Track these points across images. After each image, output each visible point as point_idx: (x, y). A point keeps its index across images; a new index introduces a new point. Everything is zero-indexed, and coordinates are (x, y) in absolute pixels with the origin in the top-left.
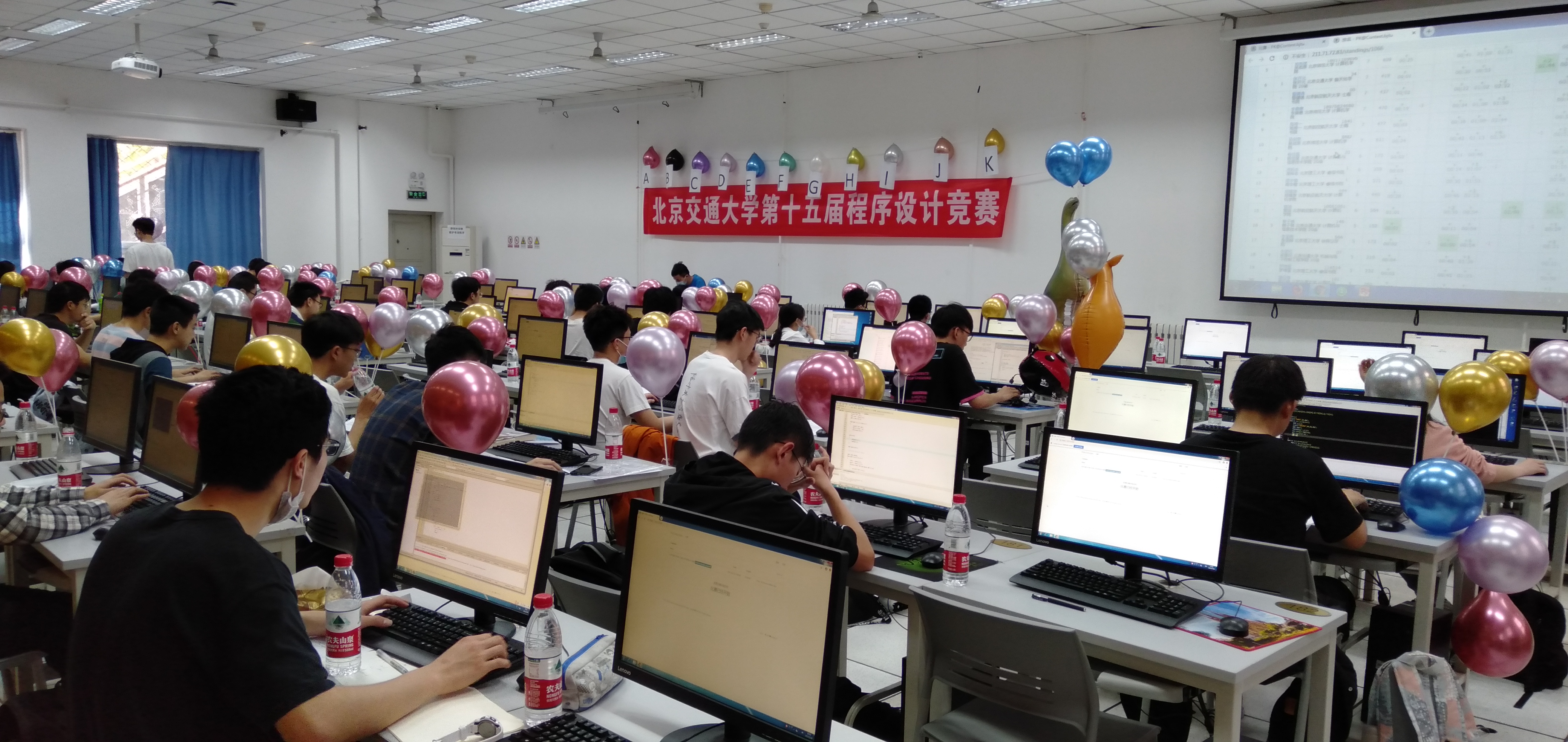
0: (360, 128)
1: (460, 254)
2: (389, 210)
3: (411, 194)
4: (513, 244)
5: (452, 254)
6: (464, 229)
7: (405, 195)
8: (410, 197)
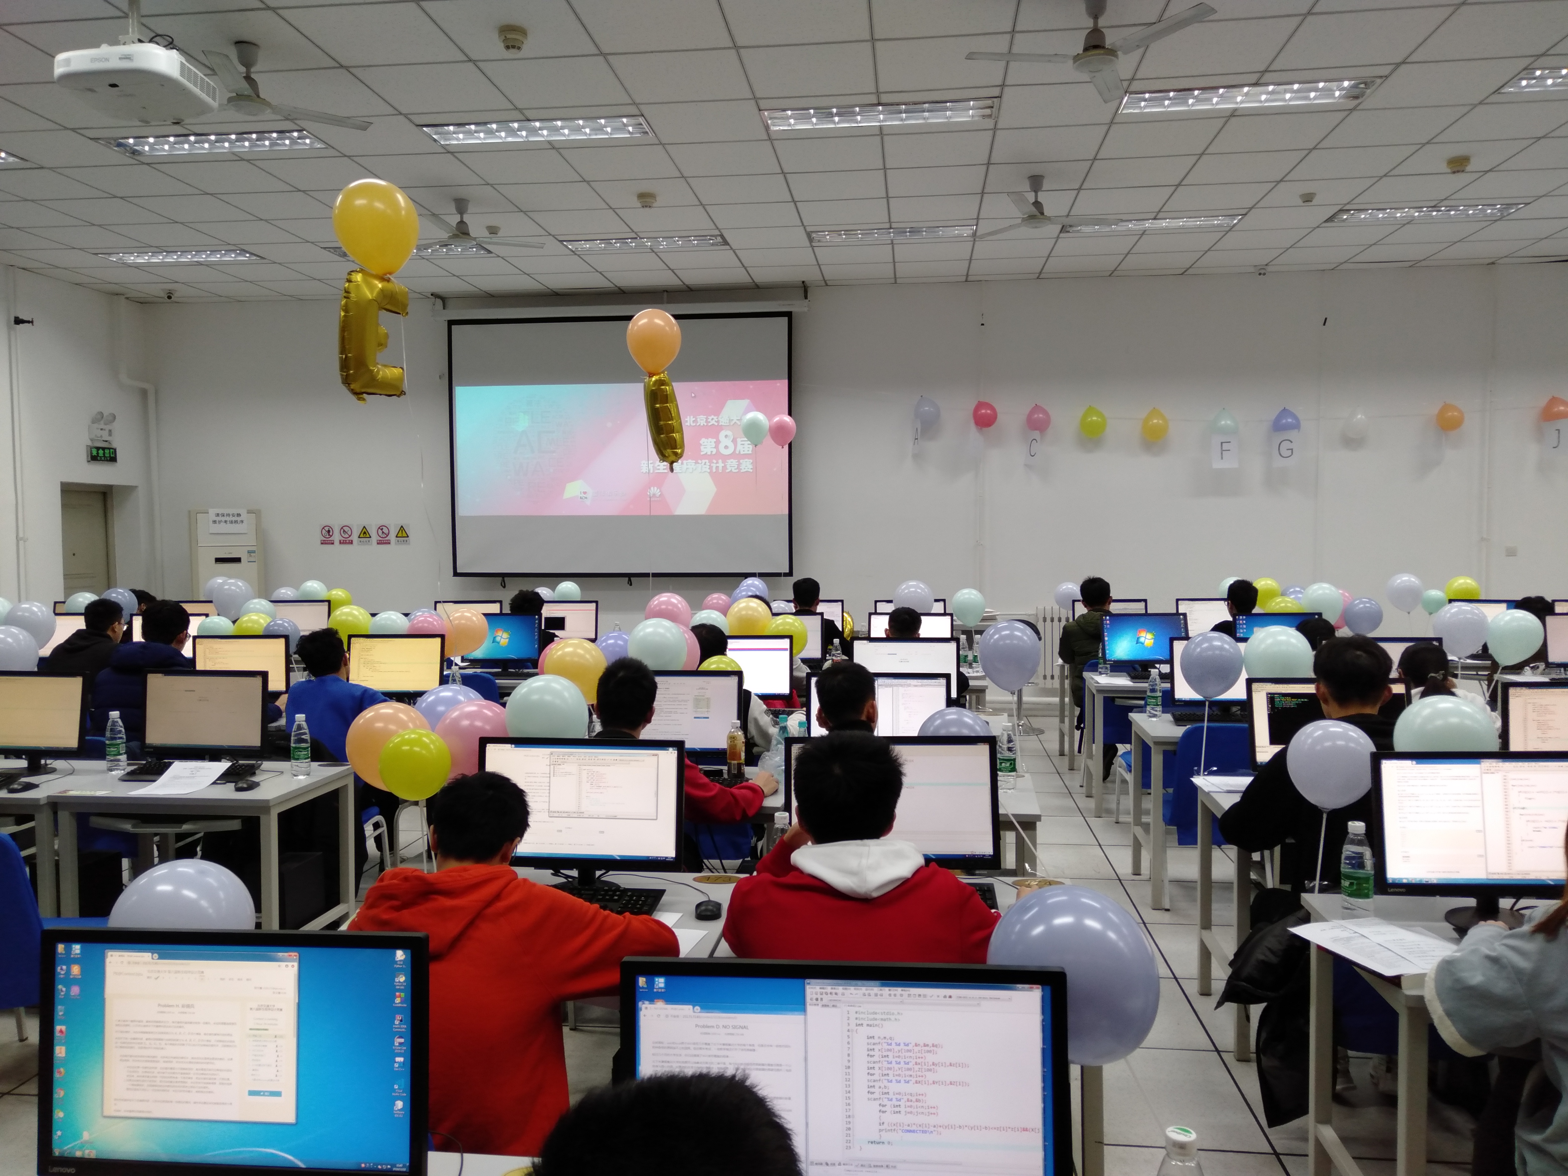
0: (18, 321)
1: (237, 560)
2: (63, 485)
3: (95, 452)
4: (336, 537)
5: (218, 560)
6: (244, 516)
7: (83, 455)
8: (94, 458)
